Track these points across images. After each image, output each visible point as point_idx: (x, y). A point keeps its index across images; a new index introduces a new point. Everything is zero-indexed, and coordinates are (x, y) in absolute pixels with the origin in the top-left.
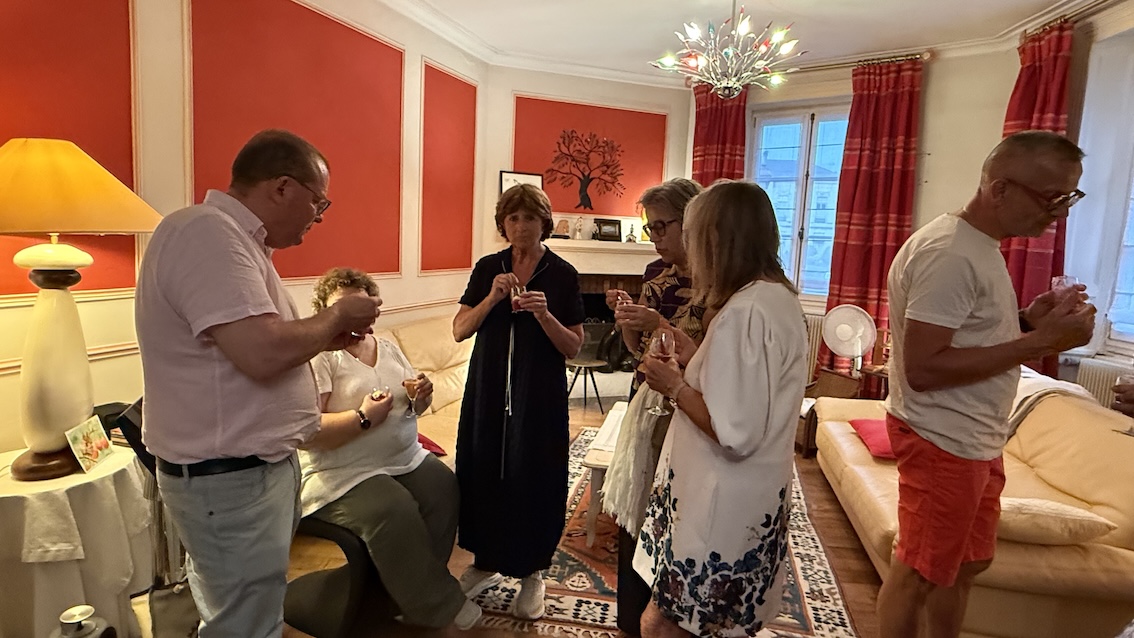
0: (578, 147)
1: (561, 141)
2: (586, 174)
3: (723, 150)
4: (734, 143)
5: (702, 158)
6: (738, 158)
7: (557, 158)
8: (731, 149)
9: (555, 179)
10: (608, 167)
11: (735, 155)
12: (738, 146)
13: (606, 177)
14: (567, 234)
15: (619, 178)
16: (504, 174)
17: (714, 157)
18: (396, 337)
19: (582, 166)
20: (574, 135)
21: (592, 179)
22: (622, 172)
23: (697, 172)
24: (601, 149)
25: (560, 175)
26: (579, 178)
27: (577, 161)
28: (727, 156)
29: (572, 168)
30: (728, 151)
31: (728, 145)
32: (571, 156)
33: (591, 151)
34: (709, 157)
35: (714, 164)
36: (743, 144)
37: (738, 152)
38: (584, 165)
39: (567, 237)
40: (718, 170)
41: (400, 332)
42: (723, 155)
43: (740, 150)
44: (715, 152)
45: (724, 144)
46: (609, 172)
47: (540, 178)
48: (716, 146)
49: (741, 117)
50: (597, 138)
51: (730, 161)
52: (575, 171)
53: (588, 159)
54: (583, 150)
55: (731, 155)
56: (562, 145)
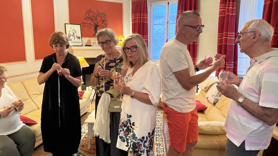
0: (92, 15)
1: (86, 13)
2: (96, 24)
3: (141, 15)
4: (144, 13)
5: (134, 18)
6: (145, 17)
7: (85, 19)
8: (143, 15)
9: (85, 26)
10: (103, 21)
11: (144, 17)
12: (145, 14)
13: (103, 25)
14: (90, 45)
15: (107, 25)
16: (66, 25)
17: (138, 17)
18: (23, 84)
19: (94, 21)
20: (91, 10)
21: (98, 26)
22: (108, 23)
23: (133, 23)
24: (101, 15)
25: (86, 25)
26: (94, 25)
27: (92, 20)
28: (142, 17)
29: (91, 22)
30: (142, 15)
31: (142, 13)
32: (90, 18)
33: (97, 16)
34: (137, 18)
35: (138, 20)
36: (147, 13)
37: (145, 16)
38: (95, 21)
39: (90, 46)
40: (139, 22)
41: (24, 82)
42: (141, 17)
43: (146, 15)
44: (138, 16)
45: (141, 13)
46: (104, 23)
47: (80, 25)
48: (138, 14)
49: (145, 3)
50: (99, 11)
51: (143, 18)
52: (92, 23)
53: (96, 19)
54: (94, 16)
55: (143, 16)
56: (87, 14)
